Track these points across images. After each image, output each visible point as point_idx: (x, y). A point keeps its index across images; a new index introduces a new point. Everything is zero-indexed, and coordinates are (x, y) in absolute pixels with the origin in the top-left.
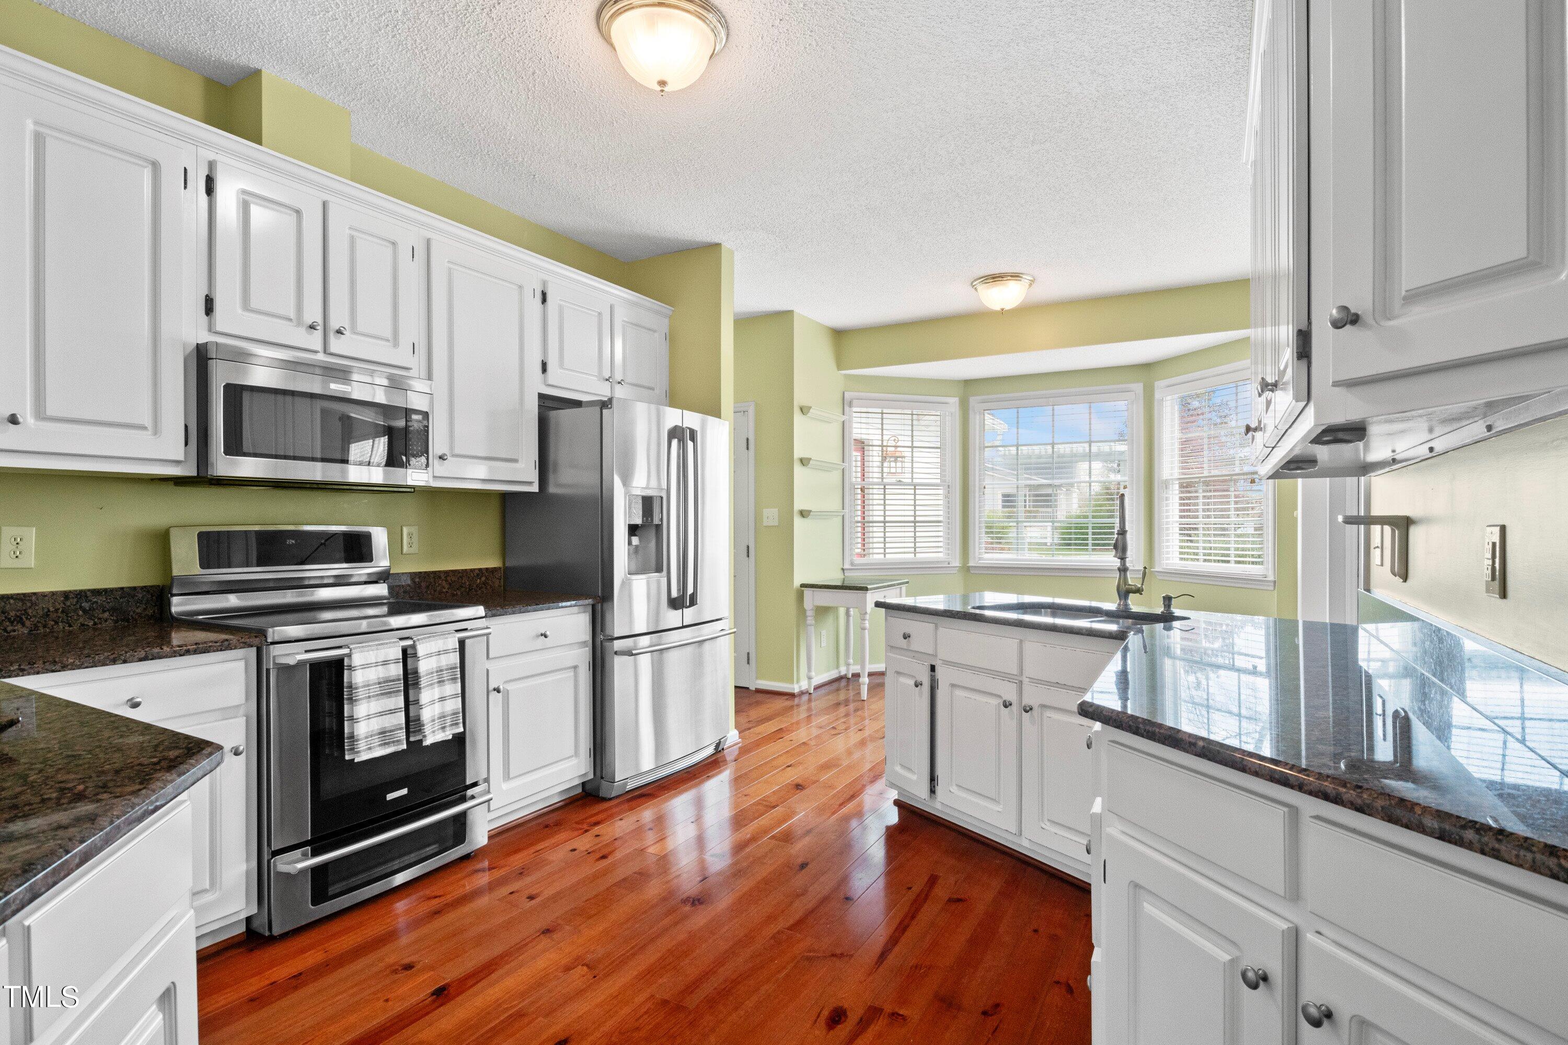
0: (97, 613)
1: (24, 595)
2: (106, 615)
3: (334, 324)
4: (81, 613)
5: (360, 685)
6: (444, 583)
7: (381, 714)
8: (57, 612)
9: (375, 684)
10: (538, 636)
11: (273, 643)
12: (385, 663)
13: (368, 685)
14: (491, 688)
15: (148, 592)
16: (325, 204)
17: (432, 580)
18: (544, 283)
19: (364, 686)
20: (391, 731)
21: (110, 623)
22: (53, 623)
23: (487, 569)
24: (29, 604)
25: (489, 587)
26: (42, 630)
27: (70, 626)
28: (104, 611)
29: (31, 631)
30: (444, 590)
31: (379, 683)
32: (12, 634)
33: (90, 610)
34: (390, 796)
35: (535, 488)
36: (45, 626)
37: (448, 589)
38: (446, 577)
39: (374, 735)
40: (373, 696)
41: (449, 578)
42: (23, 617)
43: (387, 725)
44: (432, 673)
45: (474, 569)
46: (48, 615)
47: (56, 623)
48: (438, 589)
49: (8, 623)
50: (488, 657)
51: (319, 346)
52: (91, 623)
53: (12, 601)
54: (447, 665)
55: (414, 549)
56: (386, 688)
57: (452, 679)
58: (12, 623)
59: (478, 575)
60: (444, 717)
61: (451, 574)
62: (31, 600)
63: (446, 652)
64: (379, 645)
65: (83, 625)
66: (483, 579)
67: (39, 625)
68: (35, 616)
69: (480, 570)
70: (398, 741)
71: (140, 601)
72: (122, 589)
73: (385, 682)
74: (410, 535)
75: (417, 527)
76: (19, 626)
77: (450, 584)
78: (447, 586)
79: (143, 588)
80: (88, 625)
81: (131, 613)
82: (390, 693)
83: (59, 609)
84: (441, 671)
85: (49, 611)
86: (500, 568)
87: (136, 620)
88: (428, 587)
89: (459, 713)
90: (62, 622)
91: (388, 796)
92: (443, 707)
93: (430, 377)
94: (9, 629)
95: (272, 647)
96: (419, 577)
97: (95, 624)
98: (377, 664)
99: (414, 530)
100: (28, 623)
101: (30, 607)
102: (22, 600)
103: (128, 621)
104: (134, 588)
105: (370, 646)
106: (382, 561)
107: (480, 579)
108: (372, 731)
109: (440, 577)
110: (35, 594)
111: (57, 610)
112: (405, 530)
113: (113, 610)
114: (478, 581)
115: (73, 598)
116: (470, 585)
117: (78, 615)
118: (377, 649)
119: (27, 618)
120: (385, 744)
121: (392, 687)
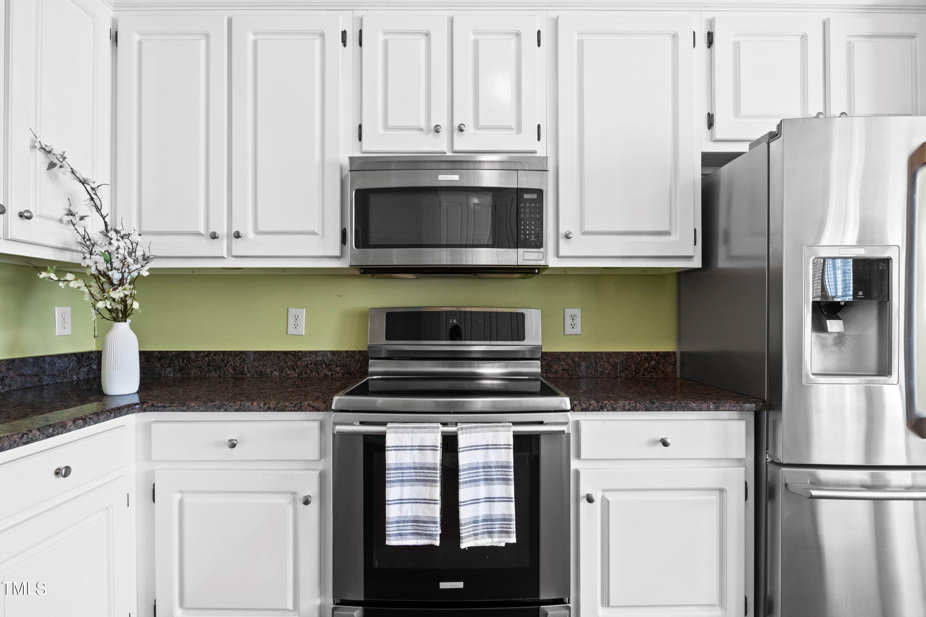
0: (333, 367)
1: (295, 352)
2: (338, 369)
3: (456, 124)
4: (324, 366)
5: (392, 467)
6: (606, 364)
7: (415, 501)
8: (312, 365)
9: (410, 468)
10: (655, 442)
11: (335, 411)
12: (422, 448)
13: (402, 469)
15: (362, 355)
16: (451, 20)
17: (593, 361)
18: (711, 22)
19: (397, 469)
20: (425, 522)
21: (340, 375)
22: (310, 371)
23: (657, 353)
24: (298, 358)
25: (659, 372)
26: (304, 376)
27: (319, 375)
28: (337, 366)
29: (299, 375)
30: (606, 372)
31: (415, 468)
32: (290, 376)
33: (329, 365)
34: (444, 585)
35: (697, 263)
36: (306, 373)
37: (611, 370)
38: (608, 359)
39: (407, 522)
40: (407, 481)
42: (295, 366)
43: (421, 515)
44: (476, 468)
45: (642, 353)
46: (307, 366)
47: (312, 371)
49: (287, 369)
52: (330, 374)
53: (289, 355)
54: (497, 462)
55: (578, 330)
56: (422, 474)
57: (504, 479)
58: (290, 369)
59: (646, 359)
60: (491, 520)
62: (299, 356)
63: (496, 447)
64: (416, 428)
65: (325, 374)
66: (653, 363)
67: (303, 372)
68: (301, 366)
70: (430, 535)
71: (357, 361)
72: (347, 352)
73: (421, 468)
74: (574, 317)
75: (580, 310)
76: (293, 372)
77: (613, 366)
78: (609, 368)
79: (360, 352)
80: (328, 375)
81: (352, 369)
82: (425, 481)
83: (313, 363)
84: (490, 467)
85: (307, 363)
86: (674, 353)
87: (355, 375)
89: (510, 520)
90: (314, 371)
91: (441, 584)
92: (490, 509)
94: (288, 373)
95: (334, 414)
96: (579, 357)
97: (332, 375)
98: (412, 448)
100: (297, 370)
101: (298, 360)
102: (294, 355)
103: (350, 374)
104: (354, 352)
105: (406, 428)
106: (534, 340)
107: (649, 363)
108: (405, 517)
109: (602, 359)
110: (300, 352)
111: (311, 363)
112: (568, 311)
113: (343, 366)
114: (647, 365)
115: (320, 356)
116: (636, 368)
117: (323, 368)
118: (413, 432)
119: (297, 367)
120: (418, 534)
121: (428, 475)
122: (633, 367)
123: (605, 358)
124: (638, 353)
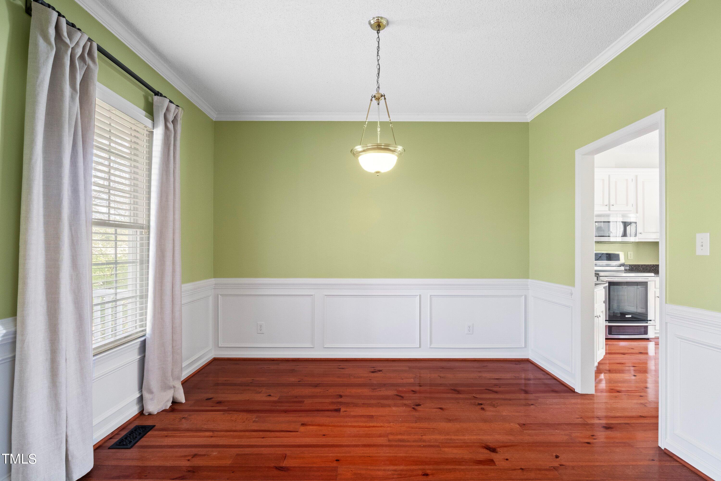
3: (612, 203)
11: (600, 276)
14: (656, 296)
16: (609, 176)
17: (637, 267)
34: (627, 316)
37: (642, 270)
38: (642, 266)
41: (642, 267)
48: (639, 270)
50: (655, 288)
51: (608, 209)
55: (632, 258)
59: (653, 266)
61: (643, 265)
66: (655, 268)
69: (653, 265)
74: (630, 254)
77: (643, 269)
78: (642, 269)
88: (636, 269)
93: (637, 213)
95: (600, 277)
96: (633, 266)
99: (632, 253)
106: (622, 260)
107: (653, 268)
109: (640, 266)
112: (629, 253)
122: (649, 269)
123: (641, 266)
124: (650, 265)
